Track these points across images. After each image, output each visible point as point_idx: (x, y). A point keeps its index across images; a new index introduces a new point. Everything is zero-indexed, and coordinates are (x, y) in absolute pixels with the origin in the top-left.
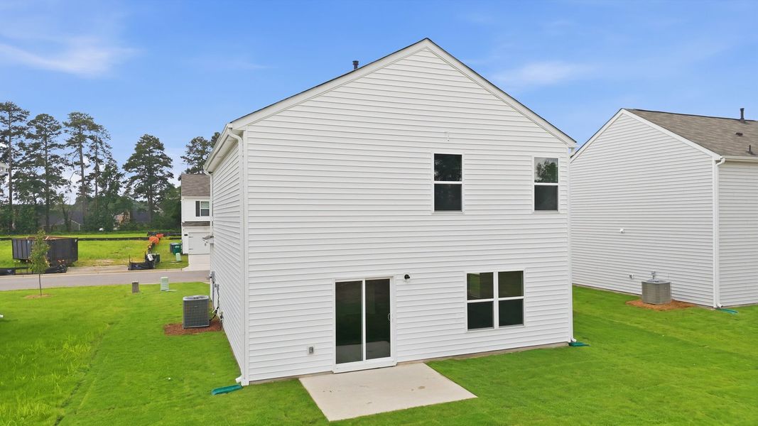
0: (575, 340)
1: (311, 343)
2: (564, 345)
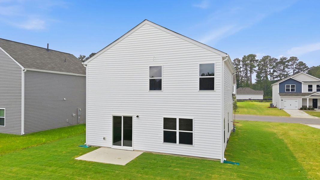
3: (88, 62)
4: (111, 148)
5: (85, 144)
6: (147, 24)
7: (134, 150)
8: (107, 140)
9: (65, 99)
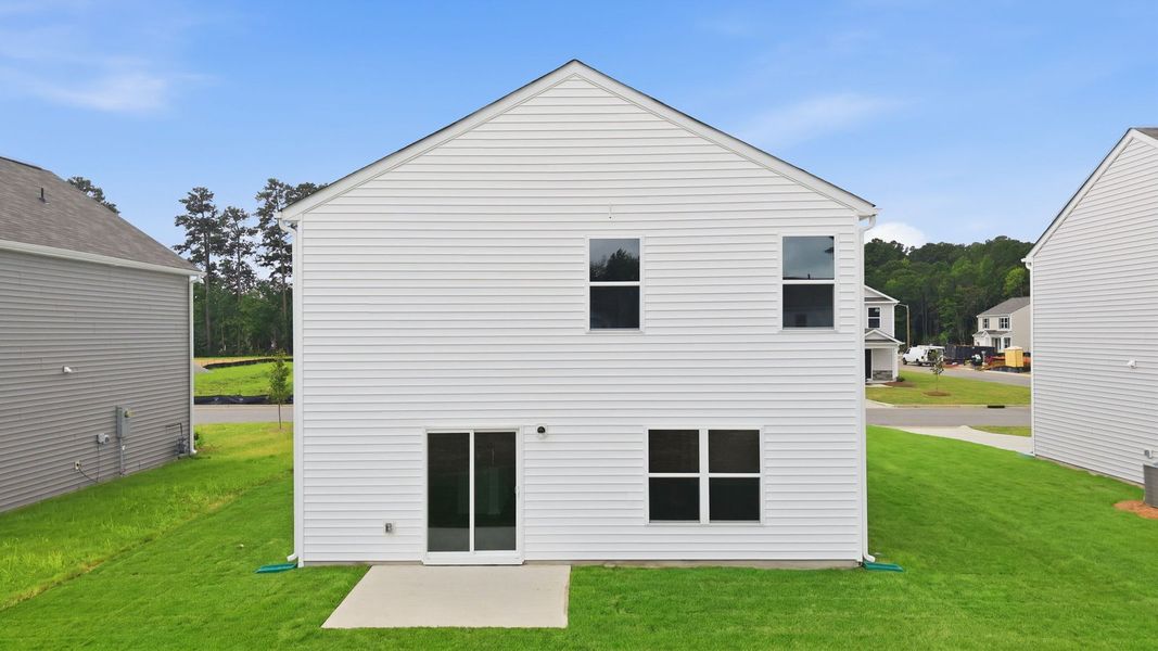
0: (872, 559)
1: (389, 518)
2: (849, 565)
3: (304, 213)
4: (420, 563)
5: (290, 558)
6: (579, 76)
7: (525, 563)
8: (398, 532)
9: (67, 369)
